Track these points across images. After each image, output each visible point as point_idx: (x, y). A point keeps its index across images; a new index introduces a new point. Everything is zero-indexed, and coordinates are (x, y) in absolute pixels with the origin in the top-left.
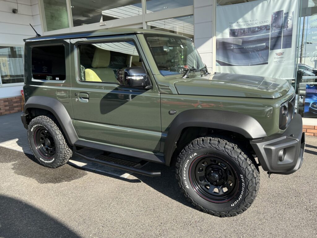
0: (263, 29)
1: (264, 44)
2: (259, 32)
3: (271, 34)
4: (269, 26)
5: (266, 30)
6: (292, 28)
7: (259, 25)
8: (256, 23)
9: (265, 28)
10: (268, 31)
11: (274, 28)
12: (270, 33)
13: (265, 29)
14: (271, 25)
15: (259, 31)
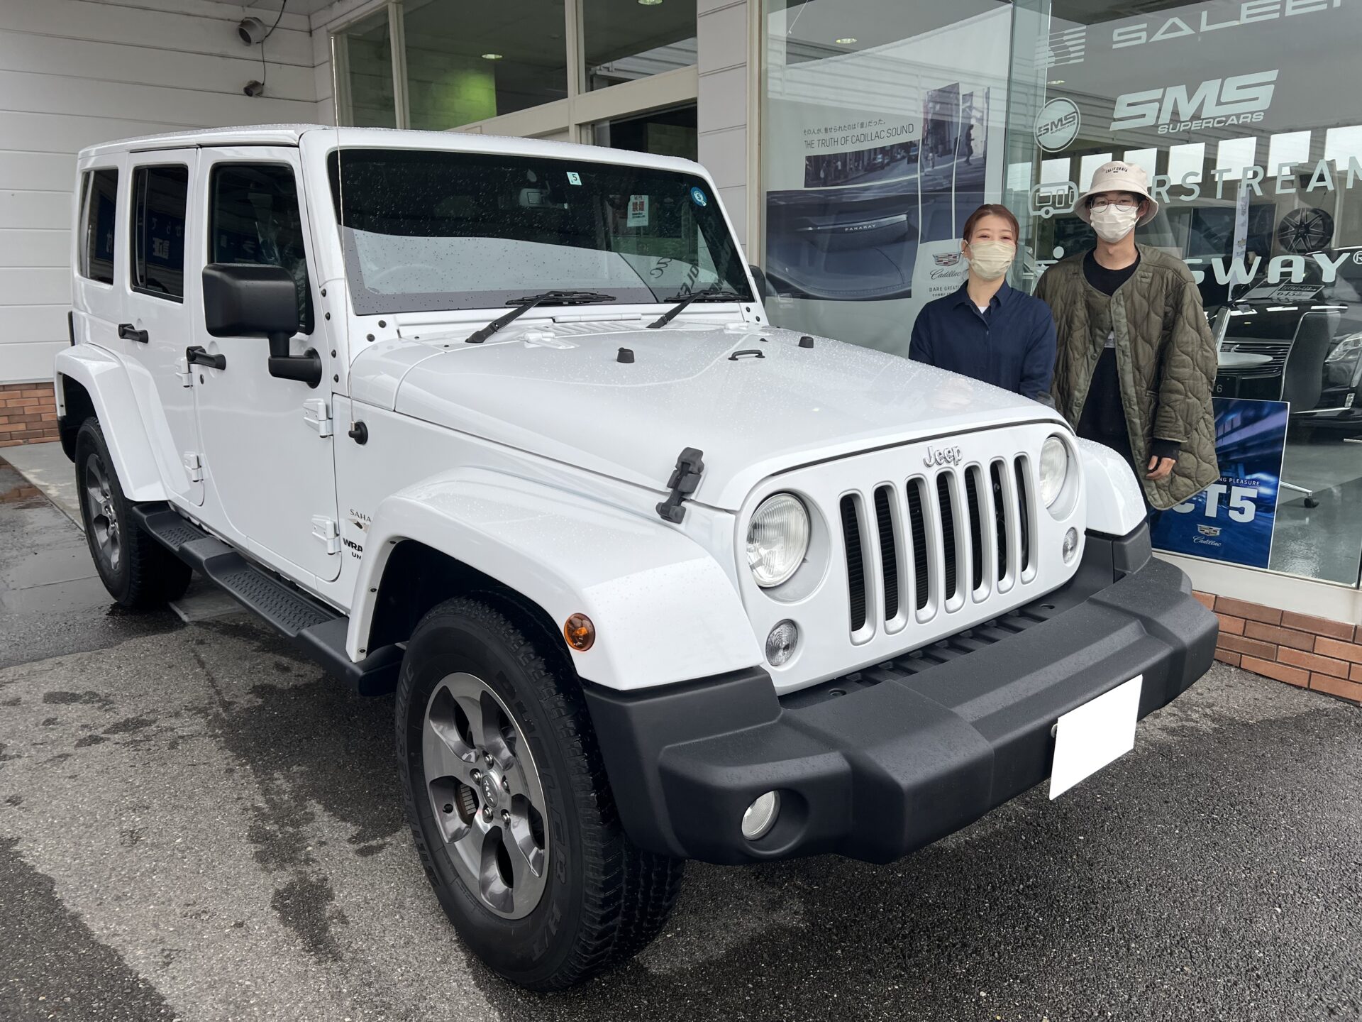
0: (899, 156)
1: (903, 217)
2: (887, 168)
3: (921, 177)
4: (915, 145)
5: (906, 160)
6: (985, 158)
7: (887, 142)
8: (878, 136)
9: (903, 153)
10: (913, 165)
11: (931, 155)
12: (918, 176)
13: (903, 158)
14: (923, 141)
15: (888, 164)
